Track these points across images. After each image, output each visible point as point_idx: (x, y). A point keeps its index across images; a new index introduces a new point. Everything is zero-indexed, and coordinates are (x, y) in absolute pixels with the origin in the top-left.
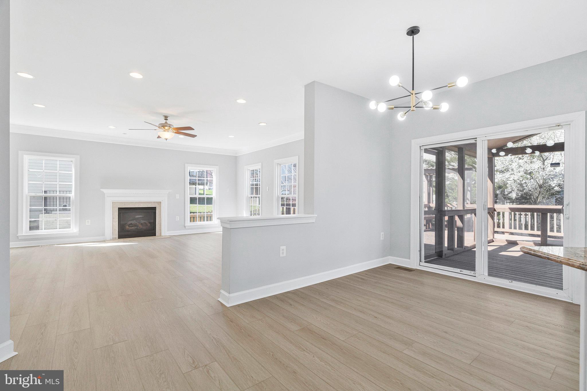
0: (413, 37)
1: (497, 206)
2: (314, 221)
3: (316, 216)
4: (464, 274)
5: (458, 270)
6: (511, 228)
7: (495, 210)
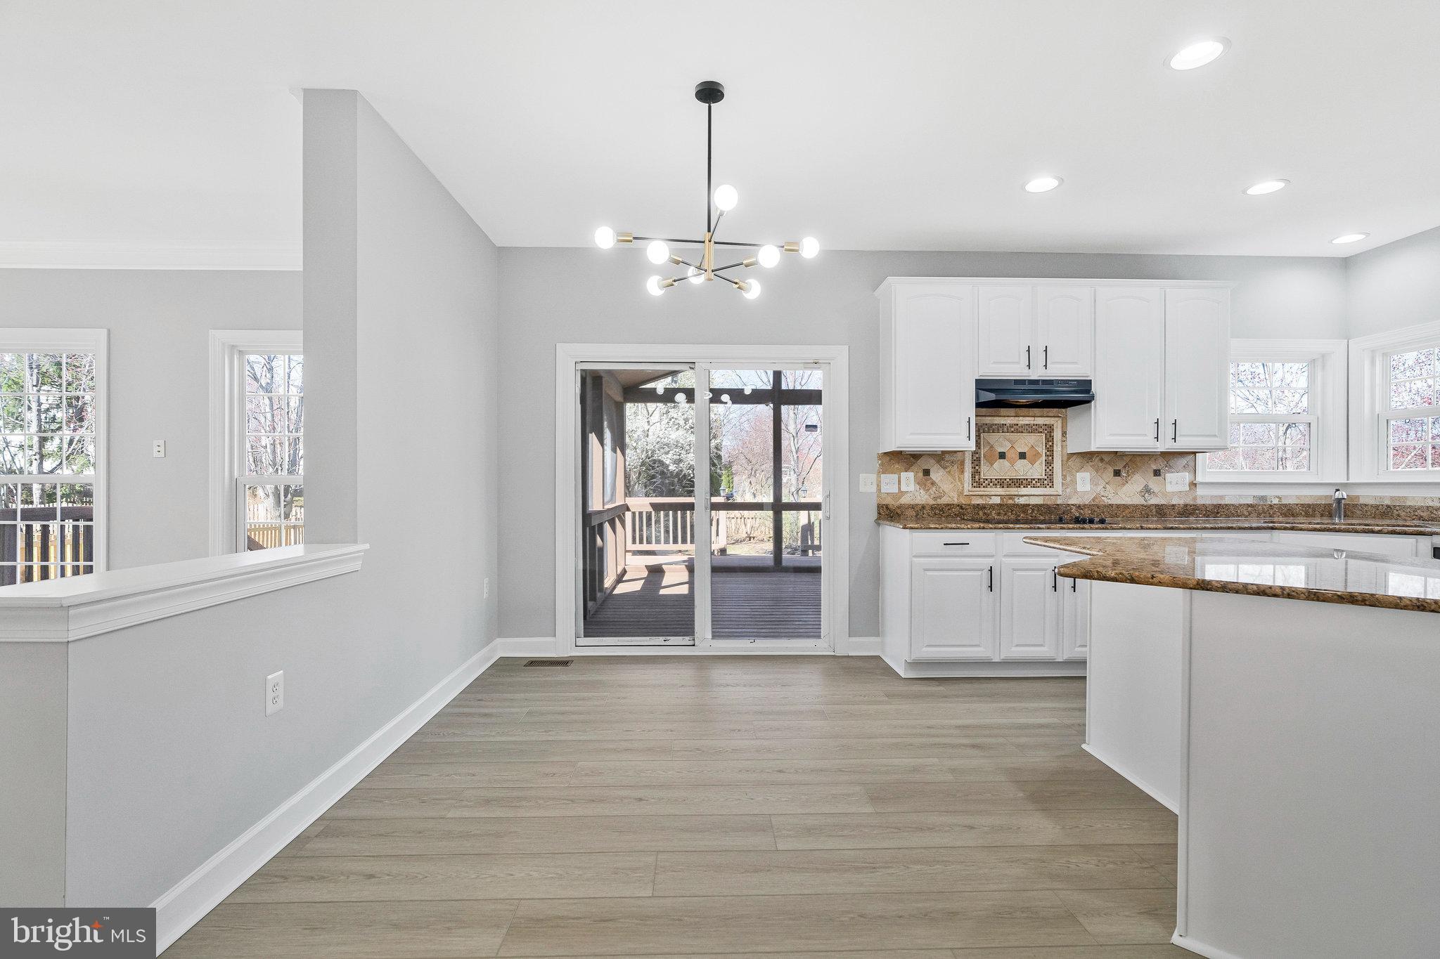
0: (710, 108)
1: (631, 501)
2: (357, 565)
3: (367, 546)
4: (674, 646)
5: (660, 640)
6: (634, 542)
7: (628, 509)
